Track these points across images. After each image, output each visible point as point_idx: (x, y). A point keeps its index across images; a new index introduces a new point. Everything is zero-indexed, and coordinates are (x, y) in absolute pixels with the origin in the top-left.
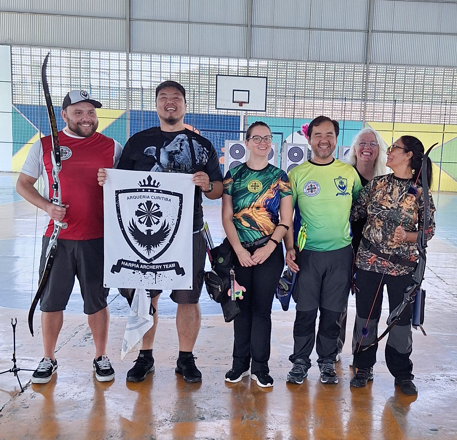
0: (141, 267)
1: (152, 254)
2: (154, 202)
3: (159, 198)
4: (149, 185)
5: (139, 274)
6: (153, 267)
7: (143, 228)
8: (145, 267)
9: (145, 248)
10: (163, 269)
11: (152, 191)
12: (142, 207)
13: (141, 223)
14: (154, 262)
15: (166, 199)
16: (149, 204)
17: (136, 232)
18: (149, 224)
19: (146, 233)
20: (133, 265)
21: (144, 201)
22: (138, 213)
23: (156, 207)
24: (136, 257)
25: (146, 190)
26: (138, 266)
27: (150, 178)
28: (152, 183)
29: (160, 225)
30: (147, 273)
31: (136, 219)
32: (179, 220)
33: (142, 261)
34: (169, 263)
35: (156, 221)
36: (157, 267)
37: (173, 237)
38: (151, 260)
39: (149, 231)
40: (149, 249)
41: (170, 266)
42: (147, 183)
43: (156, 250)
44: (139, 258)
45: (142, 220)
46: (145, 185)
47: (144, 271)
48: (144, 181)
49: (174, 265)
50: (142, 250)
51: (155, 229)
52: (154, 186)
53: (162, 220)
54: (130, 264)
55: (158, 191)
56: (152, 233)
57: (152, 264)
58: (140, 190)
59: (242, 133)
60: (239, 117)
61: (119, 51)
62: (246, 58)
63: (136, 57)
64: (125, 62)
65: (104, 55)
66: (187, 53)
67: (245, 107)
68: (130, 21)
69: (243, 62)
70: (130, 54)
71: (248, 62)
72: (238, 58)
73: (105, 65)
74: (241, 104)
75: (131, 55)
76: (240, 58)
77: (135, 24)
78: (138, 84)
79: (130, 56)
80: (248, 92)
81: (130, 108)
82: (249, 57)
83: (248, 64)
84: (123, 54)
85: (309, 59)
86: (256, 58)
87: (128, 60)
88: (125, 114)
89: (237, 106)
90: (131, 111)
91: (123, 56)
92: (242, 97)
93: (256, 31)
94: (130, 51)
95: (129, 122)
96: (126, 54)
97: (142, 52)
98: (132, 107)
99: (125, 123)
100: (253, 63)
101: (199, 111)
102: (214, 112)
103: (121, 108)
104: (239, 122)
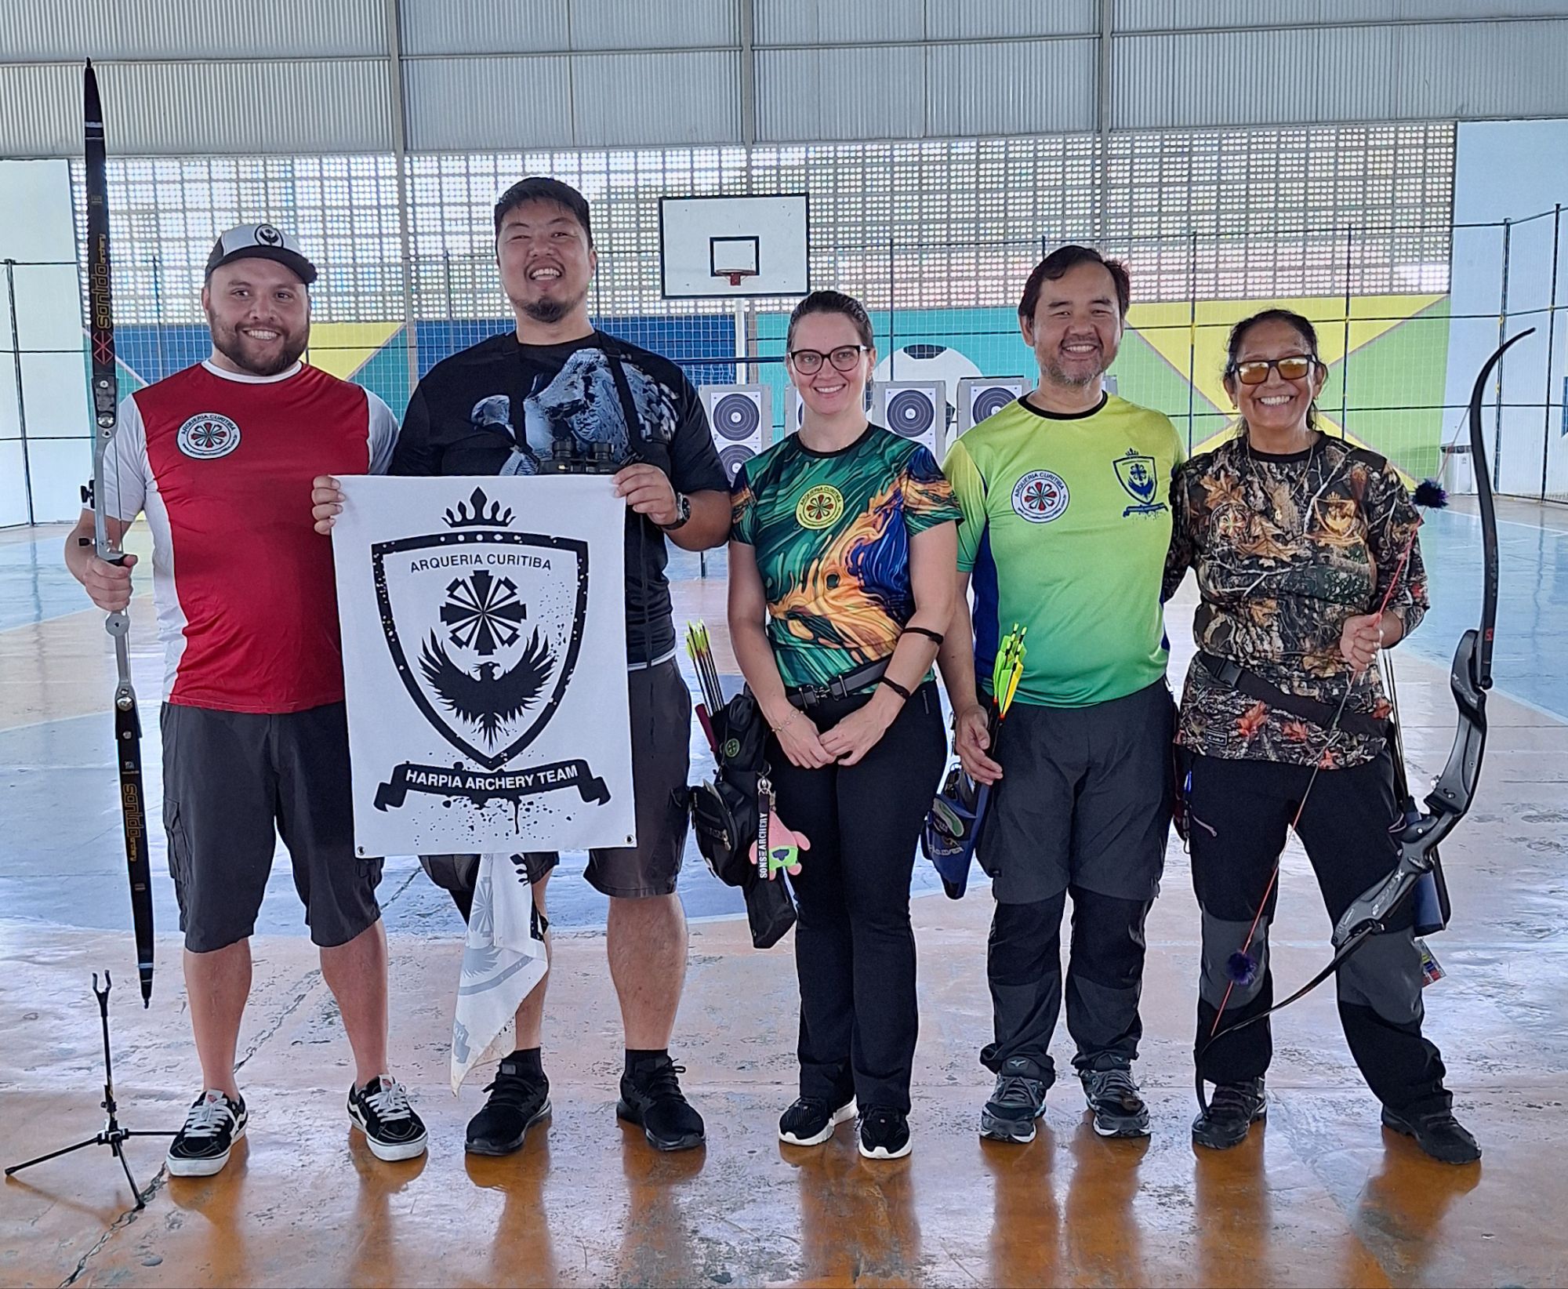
0: (470, 783)
1: (503, 742)
2: (497, 573)
3: (511, 558)
4: (479, 519)
5: (463, 806)
6: (507, 783)
7: (467, 661)
8: (481, 783)
9: (478, 724)
10: (539, 787)
11: (489, 537)
12: (460, 592)
13: (459, 643)
14: (508, 767)
15: (536, 562)
16: (482, 580)
17: (446, 676)
18: (485, 645)
19: (477, 677)
20: (443, 779)
21: (465, 573)
22: (450, 614)
23: (504, 591)
24: (449, 756)
25: (470, 538)
26: (458, 782)
27: (479, 498)
28: (487, 514)
29: (520, 646)
30: (490, 802)
31: (443, 632)
32: (579, 626)
33: (471, 765)
34: (554, 767)
35: (506, 634)
36: (520, 781)
37: (563, 681)
38: (499, 760)
39: (486, 669)
40: (490, 725)
41: (561, 775)
42: (471, 514)
43: (512, 729)
44: (460, 756)
45: (463, 635)
46: (465, 522)
47: (479, 798)
48: (462, 508)
49: (572, 772)
50: (469, 730)
51: (506, 659)
52: (493, 521)
53: (525, 629)
54: (433, 779)
55: (508, 538)
56: (498, 674)
57: (502, 774)
58: (451, 539)
59: (744, 365)
60: (733, 317)
61: (375, 151)
62: (743, 143)
63: (423, 165)
64: (395, 182)
65: (335, 166)
66: (570, 142)
67: (748, 285)
68: (401, 61)
69: (735, 157)
70: (407, 159)
71: (749, 153)
72: (719, 144)
73: (337, 196)
74: (735, 277)
75: (411, 162)
76: (725, 144)
77: (417, 70)
78: (433, 245)
79: (407, 165)
80: (753, 242)
81: (416, 316)
82: (750, 140)
83: (749, 160)
84: (387, 159)
85: (929, 133)
86: (772, 141)
87: (401, 177)
88: (403, 332)
89: (723, 285)
90: (420, 323)
91: (388, 165)
92: (734, 256)
93: (767, 61)
94: (405, 149)
95: (416, 355)
96: (394, 160)
97: (441, 151)
98: (420, 312)
99: (405, 359)
100: (764, 157)
101: (614, 309)
102: (655, 307)
103: (389, 317)
104: (733, 334)
